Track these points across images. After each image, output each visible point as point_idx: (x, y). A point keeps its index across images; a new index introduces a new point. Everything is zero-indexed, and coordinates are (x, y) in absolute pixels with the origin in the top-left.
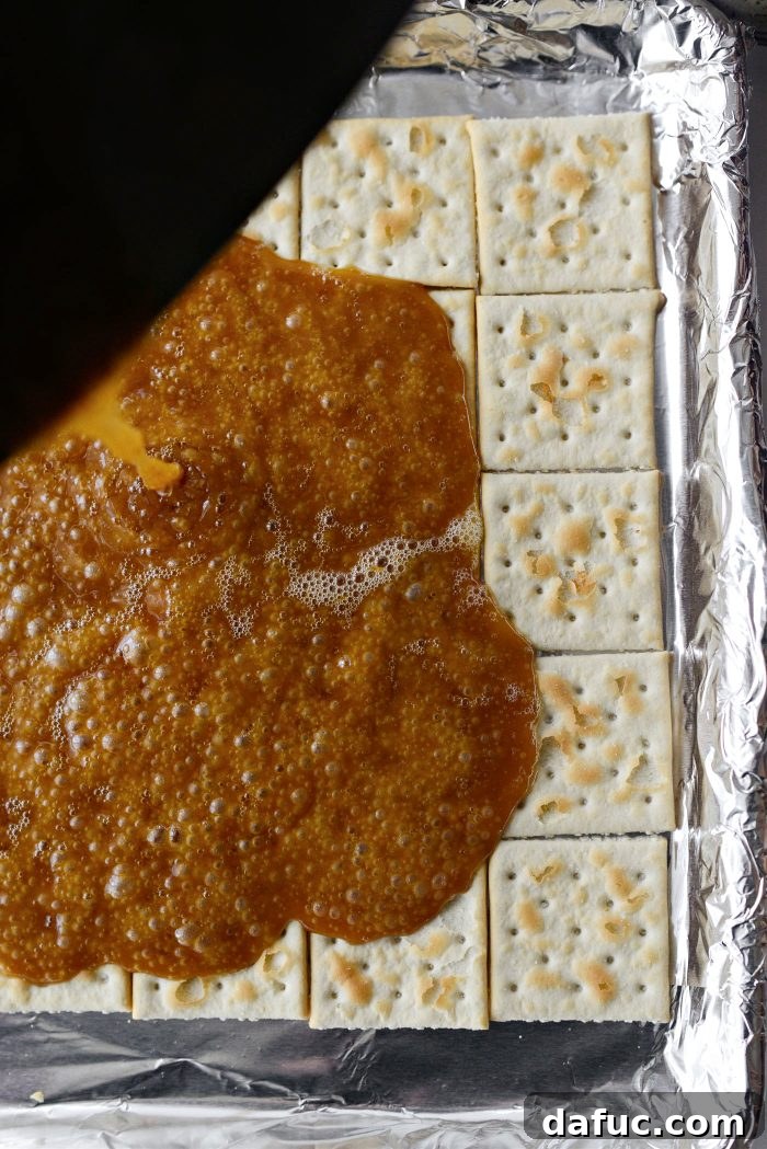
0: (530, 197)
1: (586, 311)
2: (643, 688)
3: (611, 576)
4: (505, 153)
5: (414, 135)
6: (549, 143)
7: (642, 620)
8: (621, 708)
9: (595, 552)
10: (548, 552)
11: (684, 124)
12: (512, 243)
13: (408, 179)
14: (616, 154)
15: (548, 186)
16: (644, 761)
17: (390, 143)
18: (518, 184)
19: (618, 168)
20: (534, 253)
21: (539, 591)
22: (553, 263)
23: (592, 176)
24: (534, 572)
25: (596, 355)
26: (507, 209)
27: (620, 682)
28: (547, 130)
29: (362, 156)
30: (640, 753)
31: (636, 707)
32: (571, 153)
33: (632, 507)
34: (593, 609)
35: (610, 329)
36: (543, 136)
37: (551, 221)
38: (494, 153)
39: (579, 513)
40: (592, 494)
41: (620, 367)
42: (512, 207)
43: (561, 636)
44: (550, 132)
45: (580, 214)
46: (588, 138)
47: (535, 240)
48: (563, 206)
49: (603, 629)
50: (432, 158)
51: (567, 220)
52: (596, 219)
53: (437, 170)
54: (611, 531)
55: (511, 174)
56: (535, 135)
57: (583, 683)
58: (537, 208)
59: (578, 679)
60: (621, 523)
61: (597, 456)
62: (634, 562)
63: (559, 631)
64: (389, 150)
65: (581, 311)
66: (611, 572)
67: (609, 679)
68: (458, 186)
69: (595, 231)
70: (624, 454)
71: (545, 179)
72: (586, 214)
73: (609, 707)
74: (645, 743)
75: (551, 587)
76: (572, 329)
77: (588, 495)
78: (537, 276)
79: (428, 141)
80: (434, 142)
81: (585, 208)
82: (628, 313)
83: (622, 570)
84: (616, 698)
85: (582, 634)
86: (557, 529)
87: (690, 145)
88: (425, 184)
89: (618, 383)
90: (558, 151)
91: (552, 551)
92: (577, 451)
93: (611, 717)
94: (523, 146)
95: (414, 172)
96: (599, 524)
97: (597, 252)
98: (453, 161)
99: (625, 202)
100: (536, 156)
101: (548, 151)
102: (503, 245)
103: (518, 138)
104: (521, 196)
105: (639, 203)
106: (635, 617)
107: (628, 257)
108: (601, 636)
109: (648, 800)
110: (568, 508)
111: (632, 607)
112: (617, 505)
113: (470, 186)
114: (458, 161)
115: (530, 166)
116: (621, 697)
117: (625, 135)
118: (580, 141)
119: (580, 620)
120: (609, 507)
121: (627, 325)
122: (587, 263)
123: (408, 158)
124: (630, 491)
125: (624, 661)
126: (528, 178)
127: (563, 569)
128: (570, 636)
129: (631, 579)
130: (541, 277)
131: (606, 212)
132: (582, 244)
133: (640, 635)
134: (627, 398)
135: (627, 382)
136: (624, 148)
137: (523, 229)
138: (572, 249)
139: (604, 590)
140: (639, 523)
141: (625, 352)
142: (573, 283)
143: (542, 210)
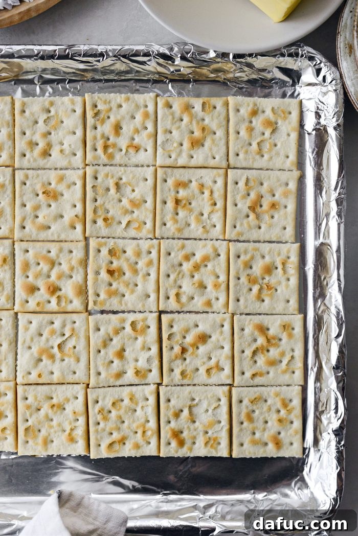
0: (251, 130)
1: (271, 177)
2: (293, 329)
3: (279, 285)
4: (242, 111)
5: (204, 104)
6: (260, 109)
7: (291, 302)
8: (284, 337)
9: (273, 275)
10: (255, 274)
11: (318, 107)
12: (242, 147)
13: (201, 123)
14: (287, 115)
15: (258, 126)
16: (292, 357)
17: (194, 108)
18: (246, 124)
19: (287, 121)
20: (251, 152)
21: (251, 290)
22: (258, 157)
23: (276, 123)
24: (249, 282)
25: (274, 195)
26: (241, 133)
27: (284, 326)
28: (260, 104)
29: (182, 113)
30: (291, 354)
31: (290, 336)
32: (269, 112)
33: (289, 258)
34: (271, 296)
35: (280, 186)
36: (258, 105)
37: (259, 140)
38: (238, 111)
39: (267, 259)
40: (273, 252)
41: (283, 201)
42: (243, 133)
43: (259, 308)
44: (261, 104)
45: (270, 138)
46: (276, 108)
47: (252, 147)
48: (263, 134)
49: (275, 306)
50: (211, 115)
51: (265, 140)
52: (276, 141)
53: (213, 120)
54: (280, 267)
55: (244, 120)
56: (255, 105)
57: (270, 326)
58: (253, 135)
59: (268, 324)
60: (284, 264)
61: (272, 236)
62: (288, 280)
63: (258, 306)
64: (193, 111)
65: (269, 178)
66: (279, 283)
67: (280, 325)
68: (221, 127)
69: (275, 145)
70: (283, 236)
71: (257, 123)
72: (273, 138)
73: (280, 336)
74: (293, 350)
75: (256, 289)
76: (265, 185)
77: (271, 252)
78: (251, 162)
79: (209, 108)
80: (211, 108)
81: (272, 136)
82: (288, 179)
83: (284, 283)
84: (283, 333)
85: (267, 307)
86: (259, 265)
87: (320, 117)
88: (207, 125)
89: (282, 207)
90: (263, 112)
91: (257, 274)
92: (264, 234)
93: (280, 340)
94: (250, 109)
95: (203, 120)
96: (275, 264)
97: (276, 154)
98: (219, 116)
99: (289, 135)
100: (255, 113)
101: (260, 112)
102: (238, 148)
103: (248, 105)
104: (247, 129)
105: (294, 136)
106: (288, 301)
107: (288, 157)
108: (274, 308)
109: (294, 372)
110: (263, 257)
111: (287, 297)
112: (283, 256)
113: (225, 126)
114: (221, 116)
115: (252, 117)
116: (285, 333)
117: (291, 108)
118: (273, 109)
119: (267, 300)
120: (280, 258)
121: (287, 184)
122: (271, 158)
123: (201, 114)
124: (289, 251)
125: (286, 318)
126: (251, 122)
127: (260, 281)
128: (262, 308)
129: (287, 286)
130: (253, 162)
131: (280, 139)
132: (270, 150)
133: (290, 309)
134: (286, 214)
135: (286, 207)
136: (290, 113)
137: (247, 142)
138: (266, 152)
139: (276, 290)
140: (291, 264)
141: (286, 194)
142: (265, 166)
143: (255, 135)
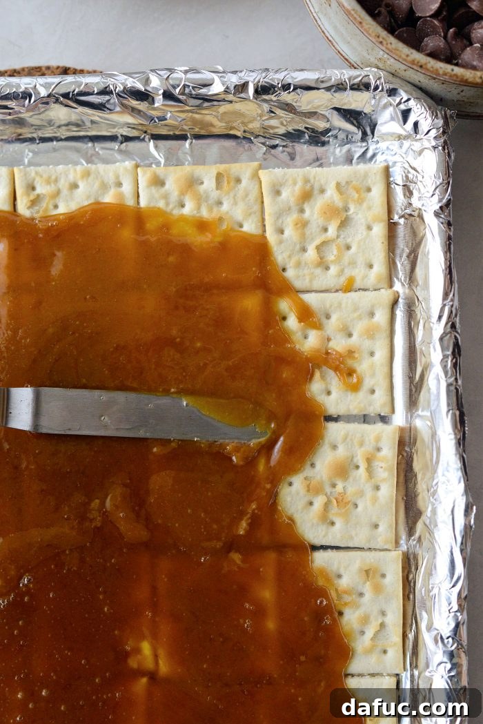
0: (303, 225)
1: (343, 305)
2: (383, 576)
3: (361, 497)
4: (286, 194)
5: (219, 177)
6: (317, 186)
7: (381, 529)
8: (367, 589)
9: (351, 479)
10: (318, 477)
11: (407, 177)
12: (290, 256)
13: (215, 209)
14: (363, 194)
15: (315, 216)
16: (382, 625)
17: (202, 183)
18: (294, 216)
19: (365, 205)
20: (306, 264)
21: (311, 504)
22: (319, 270)
23: (346, 209)
24: (308, 491)
25: (350, 335)
26: (287, 233)
27: (367, 572)
28: (315, 178)
29: (182, 193)
30: (380, 621)
31: (378, 589)
32: (331, 193)
33: (379, 449)
34: (346, 517)
35: (360, 318)
36: (312, 181)
37: (317, 242)
38: (278, 193)
39: (341, 452)
40: (351, 440)
41: (367, 344)
42: (289, 232)
43: (324, 536)
44: (317, 179)
45: (338, 237)
46: (343, 183)
47: (307, 254)
48: (326, 230)
49: (353, 533)
50: (232, 195)
51: (329, 241)
52: (349, 240)
53: (235, 203)
54: (363, 465)
55: (290, 209)
56: (307, 181)
57: (342, 571)
58: (308, 232)
59: (338, 569)
60: (369, 461)
61: (351, 407)
62: (377, 488)
63: (323, 533)
64: (202, 188)
65: (340, 304)
66: (361, 494)
67: (360, 570)
68: (250, 215)
69: (348, 248)
70: (370, 405)
71: (313, 212)
72: (342, 236)
73: (360, 589)
74: (383, 613)
75: (319, 502)
76: (334, 318)
77: (348, 440)
78: (308, 280)
79: (228, 183)
80: (232, 184)
81: (341, 232)
82: (373, 306)
83: (369, 493)
84: (365, 583)
85: (339, 536)
86: (326, 462)
87: (410, 193)
88: (227, 213)
89: (366, 355)
90: (322, 191)
91: (322, 477)
92: (337, 404)
93: (361, 595)
94: (298, 188)
95: (220, 203)
96: (355, 460)
97: (349, 264)
98: (247, 195)
99: (369, 228)
100: (307, 196)
101: (316, 192)
102: (284, 258)
103: (295, 183)
104: (296, 224)
105: (379, 230)
106: (376, 526)
107: (371, 266)
108: (351, 538)
109: (385, 652)
110: (335, 447)
111: (374, 519)
112: (368, 447)
113: (259, 214)
114: (250, 197)
115: (303, 203)
116: (368, 583)
117: (370, 181)
118: (338, 185)
119: (339, 525)
120: (363, 449)
121: (372, 314)
122: (342, 271)
123: (215, 194)
124: (378, 439)
125: (370, 557)
126: (302, 211)
127: (328, 490)
128: (330, 537)
129: (375, 500)
130: (311, 281)
131: (356, 235)
132: (338, 259)
133: (379, 540)
134: (372, 366)
135: (372, 354)
136: (369, 190)
137: (298, 247)
138: (332, 262)
139: (356, 506)
140: (382, 461)
141: (370, 334)
142: (332, 285)
143: (311, 234)
